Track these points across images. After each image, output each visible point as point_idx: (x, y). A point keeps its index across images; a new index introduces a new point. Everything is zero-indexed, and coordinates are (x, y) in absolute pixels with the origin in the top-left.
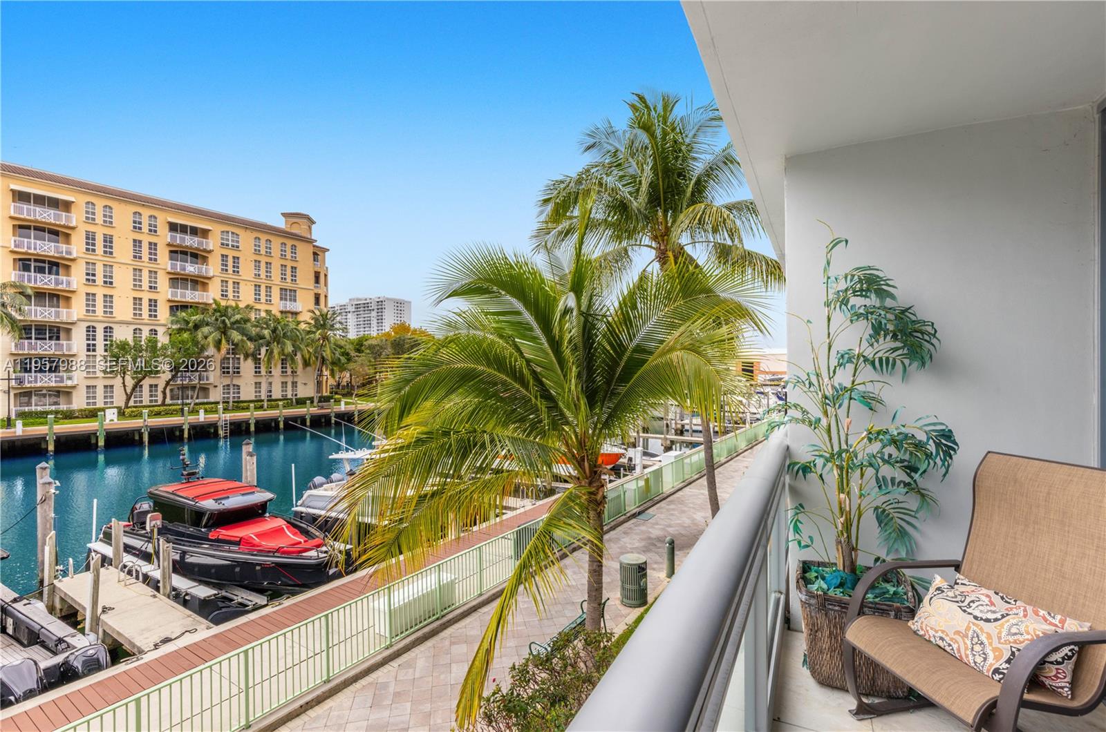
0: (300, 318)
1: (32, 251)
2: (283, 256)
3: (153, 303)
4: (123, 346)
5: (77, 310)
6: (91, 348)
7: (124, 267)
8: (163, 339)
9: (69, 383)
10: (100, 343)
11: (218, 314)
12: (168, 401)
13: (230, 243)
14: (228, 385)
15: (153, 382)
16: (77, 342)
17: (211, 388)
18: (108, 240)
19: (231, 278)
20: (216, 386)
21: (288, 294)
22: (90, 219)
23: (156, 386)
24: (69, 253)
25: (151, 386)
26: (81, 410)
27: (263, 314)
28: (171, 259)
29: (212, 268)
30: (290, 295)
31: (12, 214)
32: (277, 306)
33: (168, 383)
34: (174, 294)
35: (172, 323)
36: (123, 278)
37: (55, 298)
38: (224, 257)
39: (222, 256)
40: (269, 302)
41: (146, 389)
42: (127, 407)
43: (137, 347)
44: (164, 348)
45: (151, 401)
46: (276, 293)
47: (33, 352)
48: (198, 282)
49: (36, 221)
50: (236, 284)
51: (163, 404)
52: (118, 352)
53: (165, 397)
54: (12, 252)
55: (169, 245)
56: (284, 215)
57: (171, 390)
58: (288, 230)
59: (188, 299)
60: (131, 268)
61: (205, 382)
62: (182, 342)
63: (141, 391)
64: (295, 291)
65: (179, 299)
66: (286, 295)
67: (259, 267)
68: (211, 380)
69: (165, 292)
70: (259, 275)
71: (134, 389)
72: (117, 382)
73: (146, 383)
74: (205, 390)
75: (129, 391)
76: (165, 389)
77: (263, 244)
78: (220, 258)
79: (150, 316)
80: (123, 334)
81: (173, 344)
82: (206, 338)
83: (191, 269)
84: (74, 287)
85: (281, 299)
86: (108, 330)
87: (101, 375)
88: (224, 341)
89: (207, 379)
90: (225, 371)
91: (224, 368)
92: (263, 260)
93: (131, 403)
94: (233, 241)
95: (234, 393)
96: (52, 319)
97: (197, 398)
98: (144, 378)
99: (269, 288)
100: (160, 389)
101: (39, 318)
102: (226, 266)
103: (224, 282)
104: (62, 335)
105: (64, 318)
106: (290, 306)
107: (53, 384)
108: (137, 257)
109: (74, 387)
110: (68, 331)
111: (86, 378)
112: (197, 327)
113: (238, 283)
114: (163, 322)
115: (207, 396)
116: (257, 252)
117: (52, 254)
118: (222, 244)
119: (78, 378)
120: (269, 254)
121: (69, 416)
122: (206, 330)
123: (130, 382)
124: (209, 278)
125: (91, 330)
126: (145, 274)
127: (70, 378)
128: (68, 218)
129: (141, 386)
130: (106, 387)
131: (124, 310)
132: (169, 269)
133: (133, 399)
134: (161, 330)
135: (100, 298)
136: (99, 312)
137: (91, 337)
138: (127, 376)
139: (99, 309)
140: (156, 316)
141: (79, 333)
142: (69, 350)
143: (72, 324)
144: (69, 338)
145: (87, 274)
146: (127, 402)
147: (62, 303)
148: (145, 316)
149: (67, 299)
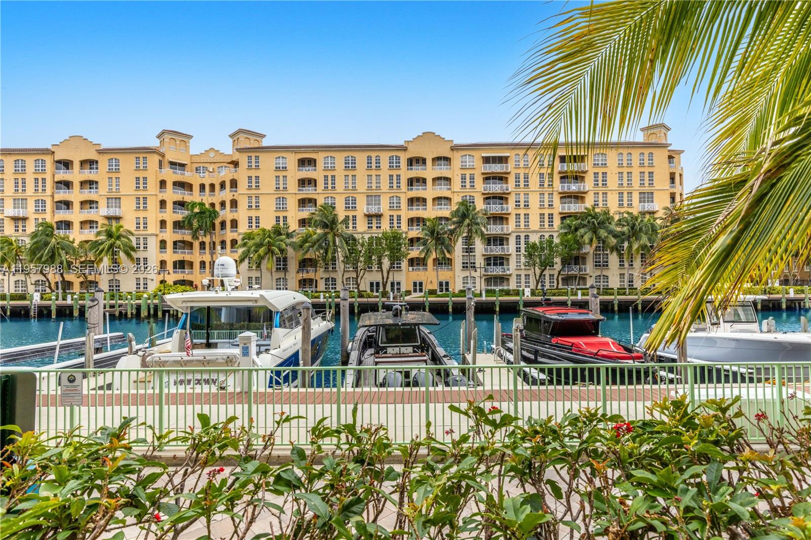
0: (656, 216)
1: (491, 192)
2: (642, 165)
3: (551, 216)
4: (534, 246)
5: (511, 226)
6: (518, 250)
7: (534, 193)
8: (556, 240)
9: (508, 272)
10: (523, 246)
11: (590, 218)
12: (560, 286)
13: (600, 162)
14: (600, 276)
15: (552, 272)
16: (511, 247)
17: (588, 277)
18: (526, 177)
19: (601, 189)
20: (591, 276)
21: (647, 197)
22: (517, 167)
23: (553, 275)
24: (507, 189)
25: (550, 275)
26: (513, 290)
27: (626, 215)
28: (561, 183)
29: (588, 184)
30: (648, 198)
31: (483, 171)
32: (637, 208)
33: (559, 272)
34: (563, 208)
35: (561, 228)
36: (534, 200)
37: (500, 219)
38: (596, 174)
39: (595, 173)
40: (630, 205)
41: (547, 277)
42: (537, 289)
43: (542, 249)
44: (557, 246)
45: (550, 286)
46: (636, 197)
47: (492, 253)
48: (578, 197)
49: (493, 173)
50: (605, 194)
51: (557, 288)
52: (532, 250)
53: (558, 283)
54: (483, 194)
55: (560, 173)
56: (642, 130)
57: (562, 279)
58: (647, 142)
59: (572, 211)
60: (538, 193)
61: (584, 273)
62: (567, 241)
63: (545, 279)
64: (652, 193)
65: (566, 211)
66: (644, 198)
67: (622, 177)
68: (588, 272)
69: (559, 207)
70: (622, 184)
71: (540, 276)
72: (531, 272)
73: (547, 273)
74: (583, 279)
75: (537, 278)
76: (558, 277)
77: (625, 157)
78: (593, 176)
79: (549, 225)
80: (534, 239)
81: (562, 244)
82: (582, 237)
83: (574, 187)
84: (509, 211)
85: (640, 202)
86: (527, 237)
87: (523, 267)
88: (594, 239)
89: (585, 271)
90: (597, 265)
91: (596, 262)
92: (625, 171)
93: (539, 287)
94: (602, 160)
95: (604, 282)
96: (500, 232)
97: (579, 284)
98: (545, 268)
99: (630, 193)
100: (555, 277)
101: (494, 233)
102: (597, 181)
103: (596, 194)
104: (505, 243)
105: (505, 231)
106: (648, 207)
107: (501, 273)
108: (542, 185)
109: (510, 275)
110: (507, 239)
111: (516, 269)
112: (576, 229)
113: (606, 193)
114: (556, 229)
115: (585, 284)
116: (620, 165)
117: (499, 191)
118: (594, 164)
119: (512, 267)
120: (630, 165)
121: (508, 293)
122: (582, 231)
123: (538, 271)
124: (586, 193)
125: (518, 237)
126: (546, 196)
128: (507, 167)
129: (544, 275)
130: (526, 275)
131: (534, 224)
132: (560, 190)
133: (540, 284)
134: (555, 235)
135: (522, 217)
136: (522, 226)
137: (518, 243)
138: (536, 268)
139: (522, 224)
140: (552, 225)
141: (512, 241)
142: (508, 251)
143: (509, 234)
144: (508, 244)
145: (516, 202)
146: (537, 286)
147: (504, 222)
148: (546, 226)
149: (507, 219)
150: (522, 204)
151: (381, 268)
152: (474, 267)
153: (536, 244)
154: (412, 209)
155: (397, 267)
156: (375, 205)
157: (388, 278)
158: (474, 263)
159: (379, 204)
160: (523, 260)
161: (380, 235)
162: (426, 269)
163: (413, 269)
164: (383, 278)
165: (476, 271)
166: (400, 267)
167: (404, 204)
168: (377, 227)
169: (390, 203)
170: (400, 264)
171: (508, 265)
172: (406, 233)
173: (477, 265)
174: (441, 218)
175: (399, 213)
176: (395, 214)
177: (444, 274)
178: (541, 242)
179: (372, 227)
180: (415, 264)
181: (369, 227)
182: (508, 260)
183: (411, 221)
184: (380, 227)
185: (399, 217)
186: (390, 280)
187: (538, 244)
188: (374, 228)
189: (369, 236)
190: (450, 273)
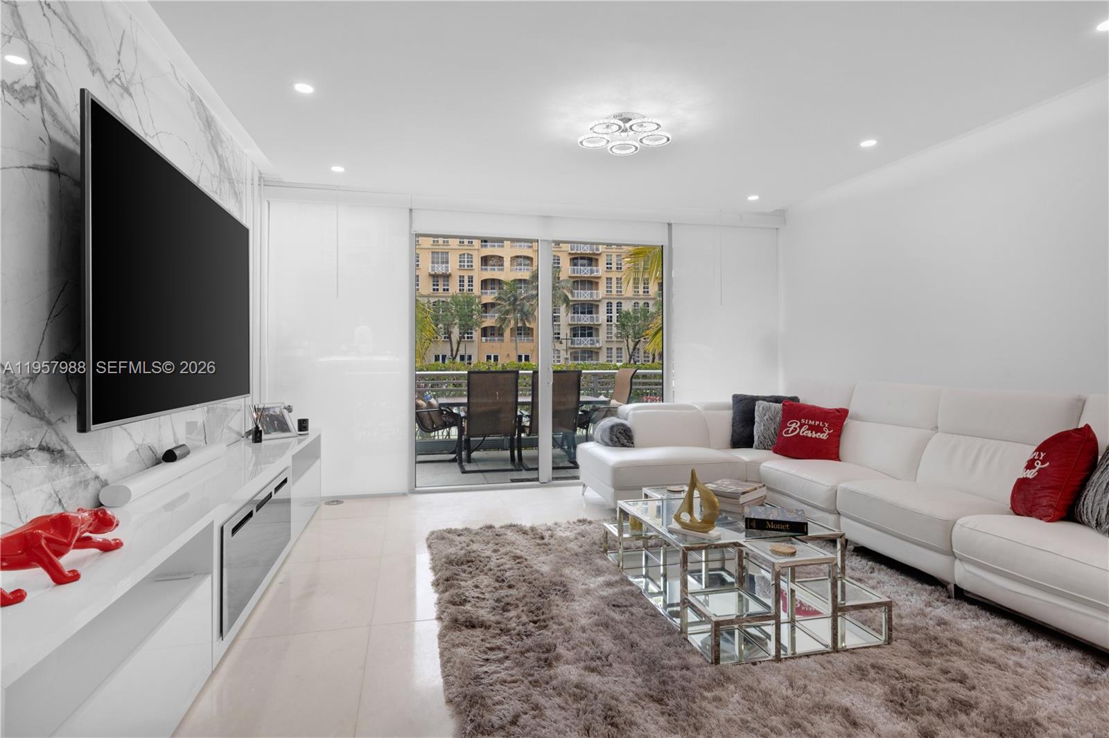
1: (579, 252)
4: (627, 315)
5: (601, 292)
6: (609, 320)
9: (597, 345)
10: (614, 315)
16: (602, 316)
24: (598, 249)
26: (603, 366)
37: (591, 283)
42: (629, 364)
43: (636, 319)
47: (579, 323)
52: (625, 320)
54: (570, 254)
63: (638, 353)
71: (634, 349)
72: (624, 346)
75: (631, 351)
79: (644, 292)
80: (627, 307)
84: (600, 274)
86: (619, 304)
87: (614, 339)
93: (632, 362)
96: (589, 298)
98: (639, 341)
101: (582, 299)
104: (594, 310)
105: (595, 298)
107: (589, 346)
109: (600, 348)
110: (597, 306)
111: (607, 341)
114: (652, 296)
117: (588, 252)
119: (602, 339)
123: (631, 345)
125: (609, 304)
127: (598, 342)
129: (639, 350)
130: (617, 349)
131: (628, 289)
133: (633, 358)
134: (651, 303)
135: (614, 281)
136: (614, 292)
137: (610, 311)
138: (630, 340)
139: (614, 290)
140: (648, 292)
141: (603, 308)
142: (598, 321)
143: (599, 301)
144: (597, 313)
145: (607, 264)
146: (630, 361)
147: (594, 286)
148: (641, 292)
149: (597, 283)
150: (614, 266)
151: (449, 338)
152: (559, 338)
153: (629, 313)
154: (486, 269)
155: (468, 338)
156: (443, 263)
157: (458, 350)
158: (559, 334)
159: (447, 262)
160: (615, 330)
161: (449, 300)
162: (502, 340)
163: (486, 340)
164: (452, 351)
165: (561, 343)
166: (471, 337)
167: (477, 262)
168: (444, 290)
169: (460, 262)
170: (471, 333)
171: (598, 336)
172: (479, 297)
173: (562, 336)
174: (520, 281)
175: (471, 274)
176: (466, 274)
177: (524, 347)
178: (635, 311)
179: (438, 290)
180: (489, 333)
181: (434, 290)
182: (597, 330)
183: (485, 283)
184: (448, 290)
185: (471, 279)
186: (461, 352)
187: (631, 313)
188: (441, 290)
189: (436, 299)
190: (531, 345)
